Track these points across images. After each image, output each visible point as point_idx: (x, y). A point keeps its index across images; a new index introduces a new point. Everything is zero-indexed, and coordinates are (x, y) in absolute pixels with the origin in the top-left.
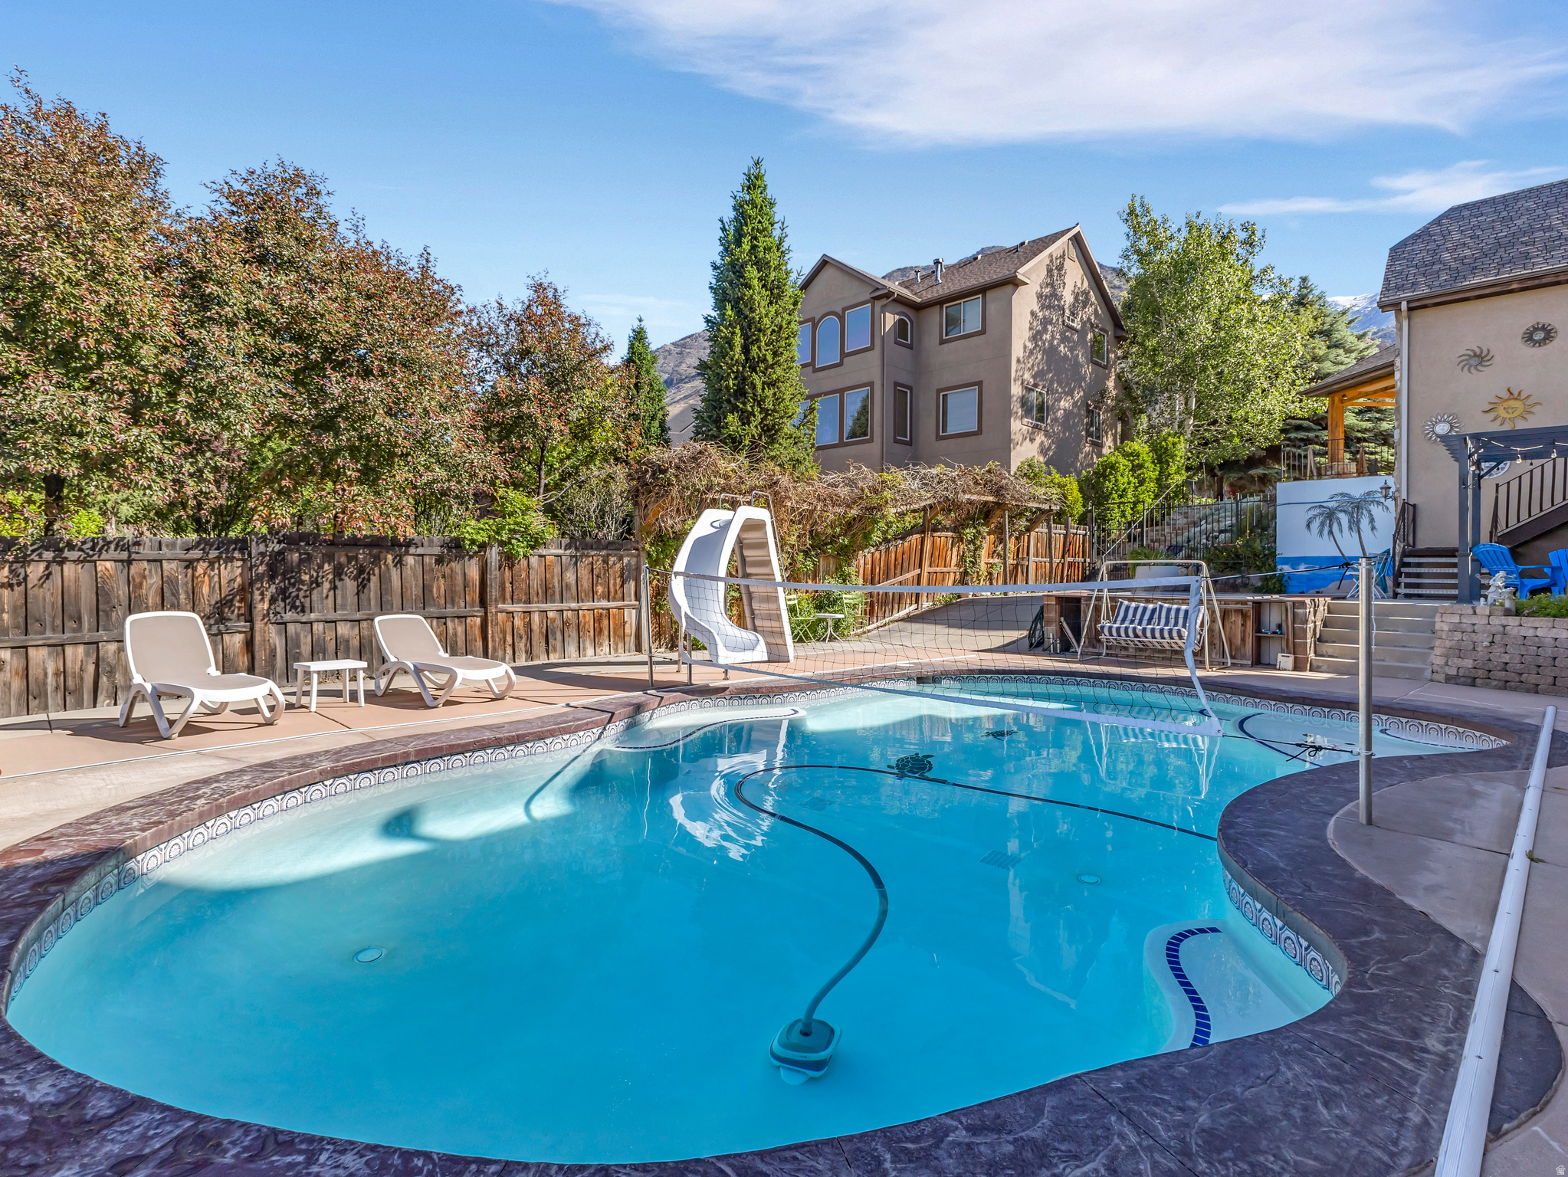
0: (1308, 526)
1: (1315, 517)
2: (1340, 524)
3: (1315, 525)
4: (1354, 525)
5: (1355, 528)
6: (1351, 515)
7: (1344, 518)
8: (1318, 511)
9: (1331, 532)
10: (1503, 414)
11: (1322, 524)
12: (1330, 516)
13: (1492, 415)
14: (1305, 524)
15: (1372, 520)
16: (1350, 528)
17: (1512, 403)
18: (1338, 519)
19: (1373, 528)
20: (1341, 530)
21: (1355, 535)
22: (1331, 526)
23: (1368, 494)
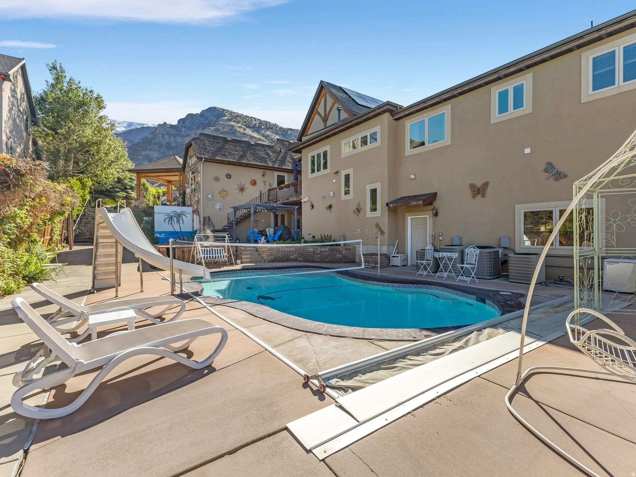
0: (165, 221)
1: (167, 218)
2: (174, 221)
3: (167, 221)
4: (178, 221)
5: (178, 222)
6: (177, 218)
7: (175, 219)
8: (168, 216)
9: (171, 223)
10: (222, 195)
11: (169, 221)
12: (171, 218)
13: (220, 195)
14: (164, 220)
15: (183, 220)
16: (177, 222)
17: (224, 192)
18: (173, 219)
19: (183, 223)
20: (174, 223)
21: (178, 224)
22: (171, 221)
23: (182, 212)
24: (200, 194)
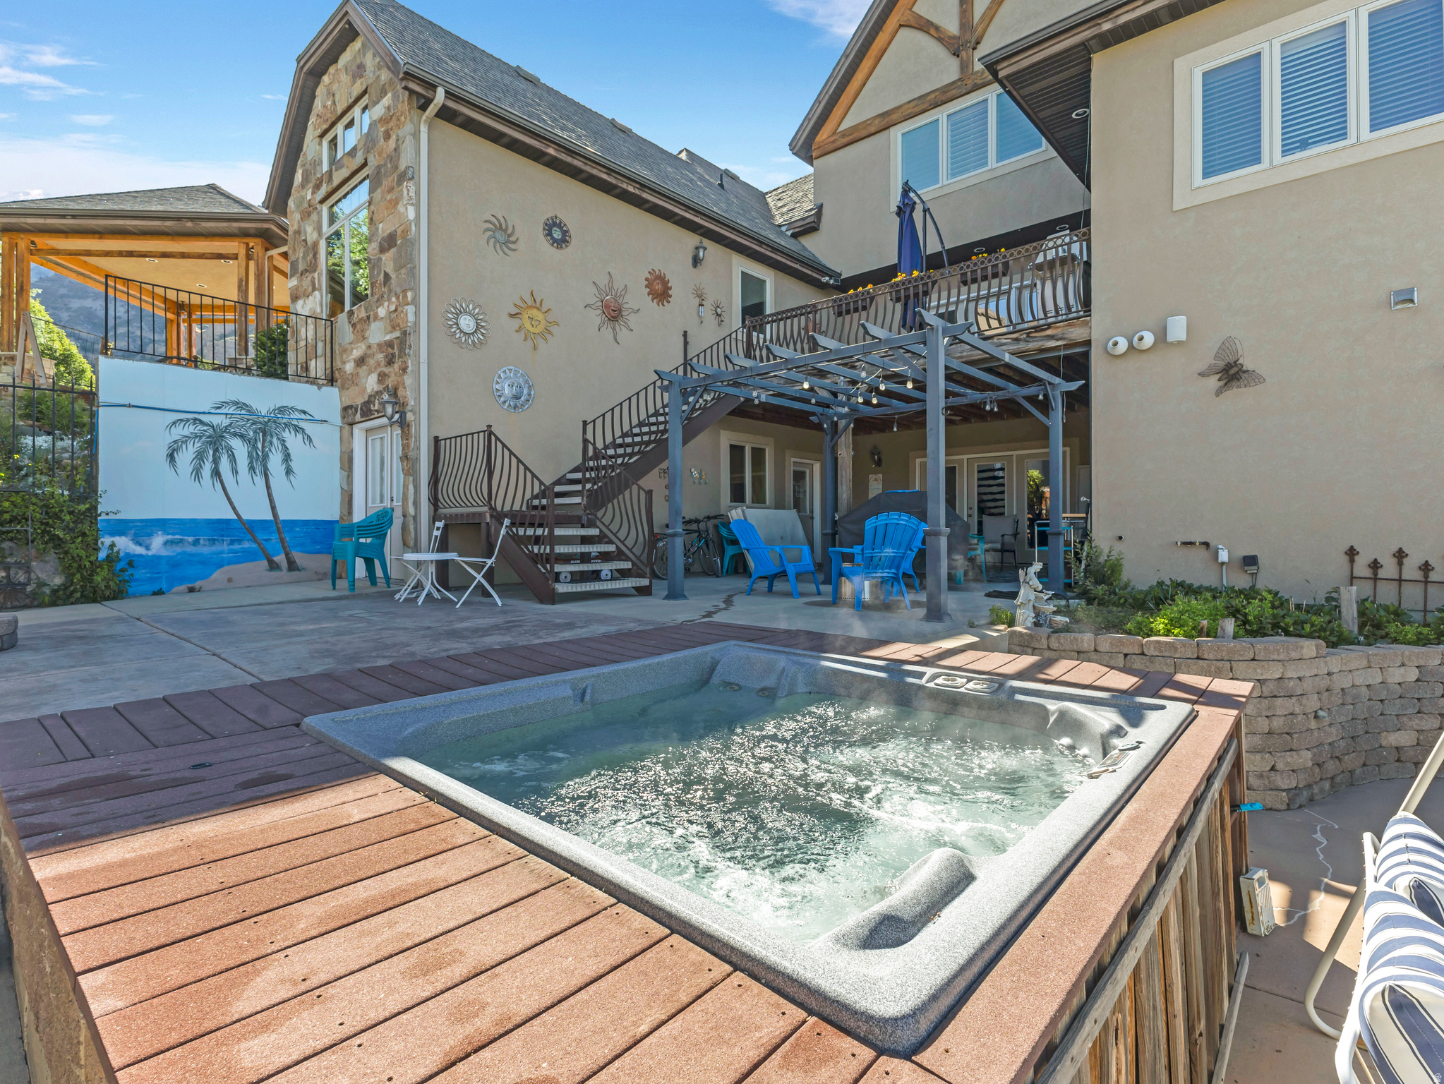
0: (171, 457)
1: (185, 439)
2: (233, 458)
3: (186, 456)
4: (259, 462)
5: (259, 469)
6: (252, 443)
7: (240, 449)
8: (190, 429)
9: (216, 473)
10: (528, 325)
11: (200, 456)
12: (215, 441)
13: (515, 323)
14: (164, 452)
15: (287, 458)
16: (252, 468)
17: (535, 312)
18: (230, 450)
19: (289, 471)
20: (235, 472)
21: (260, 481)
22: (216, 461)
23: (282, 410)
24: (415, 302)
